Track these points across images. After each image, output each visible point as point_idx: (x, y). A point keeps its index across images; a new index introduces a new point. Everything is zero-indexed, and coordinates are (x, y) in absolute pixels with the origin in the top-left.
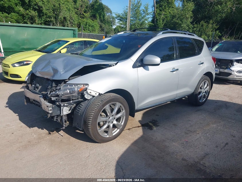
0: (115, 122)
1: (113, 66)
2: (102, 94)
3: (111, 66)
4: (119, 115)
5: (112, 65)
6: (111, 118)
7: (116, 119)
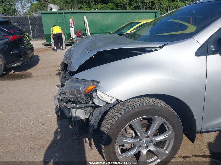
0: (152, 148)
1: (155, 50)
2: (121, 101)
3: (151, 51)
4: (161, 138)
5: (153, 50)
6: (144, 140)
7: (154, 144)
